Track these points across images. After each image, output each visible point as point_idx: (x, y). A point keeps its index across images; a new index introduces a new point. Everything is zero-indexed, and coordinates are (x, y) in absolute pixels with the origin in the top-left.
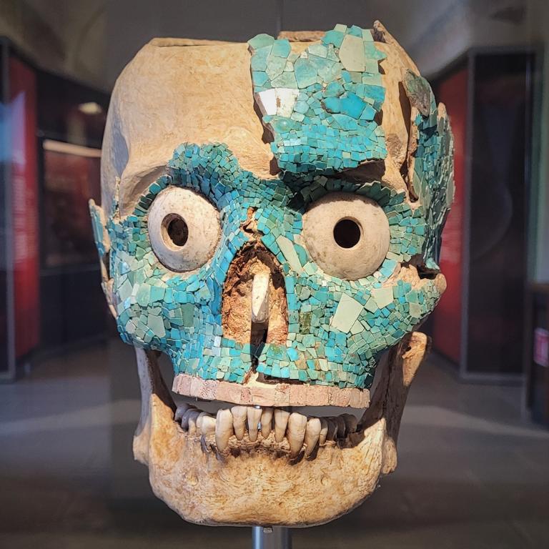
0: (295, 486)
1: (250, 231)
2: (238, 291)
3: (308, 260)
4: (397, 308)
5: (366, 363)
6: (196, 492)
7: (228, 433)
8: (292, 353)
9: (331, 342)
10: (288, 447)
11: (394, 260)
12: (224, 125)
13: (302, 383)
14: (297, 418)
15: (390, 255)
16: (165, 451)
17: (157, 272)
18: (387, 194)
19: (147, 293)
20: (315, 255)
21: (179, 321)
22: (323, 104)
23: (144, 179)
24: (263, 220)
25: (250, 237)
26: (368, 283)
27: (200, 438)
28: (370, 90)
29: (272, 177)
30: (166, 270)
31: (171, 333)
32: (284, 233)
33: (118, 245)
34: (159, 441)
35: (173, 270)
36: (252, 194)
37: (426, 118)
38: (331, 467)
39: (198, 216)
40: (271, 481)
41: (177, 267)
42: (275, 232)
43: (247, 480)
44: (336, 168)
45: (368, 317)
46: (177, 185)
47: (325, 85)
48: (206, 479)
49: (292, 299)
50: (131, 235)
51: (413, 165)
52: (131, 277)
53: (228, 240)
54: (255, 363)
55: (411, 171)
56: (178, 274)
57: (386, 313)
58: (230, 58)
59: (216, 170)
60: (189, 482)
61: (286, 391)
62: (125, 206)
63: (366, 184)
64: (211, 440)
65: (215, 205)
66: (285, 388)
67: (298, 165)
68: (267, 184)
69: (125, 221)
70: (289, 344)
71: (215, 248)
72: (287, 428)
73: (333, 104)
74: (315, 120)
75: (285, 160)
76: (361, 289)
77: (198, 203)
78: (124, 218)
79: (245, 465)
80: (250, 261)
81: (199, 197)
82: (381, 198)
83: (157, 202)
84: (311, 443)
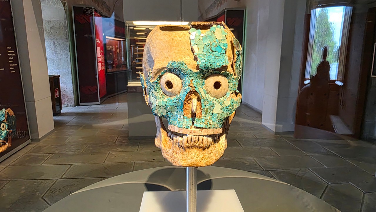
0: (204, 156)
1: (191, 86)
2: (188, 103)
3: (206, 93)
4: (231, 106)
5: (222, 121)
6: (177, 158)
7: (186, 142)
8: (203, 120)
9: (213, 116)
10: (203, 146)
11: (230, 92)
12: (183, 55)
13: (206, 128)
14: (205, 138)
15: (228, 91)
16: (166, 145)
17: (163, 96)
18: (228, 74)
19: (161, 103)
20: (208, 92)
21: (170, 110)
22: (211, 49)
23: (159, 71)
24: (195, 83)
25: (191, 88)
26: (223, 99)
27: (178, 143)
28: (223, 44)
29: (197, 71)
30: (166, 96)
31: (168, 113)
32: (200, 87)
33: (151, 88)
34: (164, 143)
35: (168, 96)
36: (192, 76)
37: (238, 52)
38: (213, 150)
39: (176, 81)
40: (198, 155)
41: (170, 95)
42: (198, 86)
43: (191, 155)
44: (215, 68)
45: (223, 109)
46: (169, 72)
47: (211, 43)
48: (180, 154)
49: (203, 105)
50: (156, 86)
51: (235, 65)
52: (156, 98)
53: (185, 89)
54: (193, 123)
55: (235, 67)
56: (169, 97)
57: (228, 107)
58: (184, 35)
59: (181, 69)
60: (174, 155)
61: (202, 131)
62: (154, 77)
63: (223, 72)
64: (181, 144)
65: (180, 78)
66: (202, 130)
67: (205, 67)
68: (196, 73)
69: (154, 82)
70: (202, 117)
71: (180, 90)
72: (202, 141)
73: (213, 49)
74: (209, 54)
75: (201, 66)
76: (221, 101)
77: (175, 78)
78: (153, 81)
79: (191, 151)
80: (191, 95)
81: (176, 76)
82: (227, 75)
83: (163, 77)
84: (209, 144)
